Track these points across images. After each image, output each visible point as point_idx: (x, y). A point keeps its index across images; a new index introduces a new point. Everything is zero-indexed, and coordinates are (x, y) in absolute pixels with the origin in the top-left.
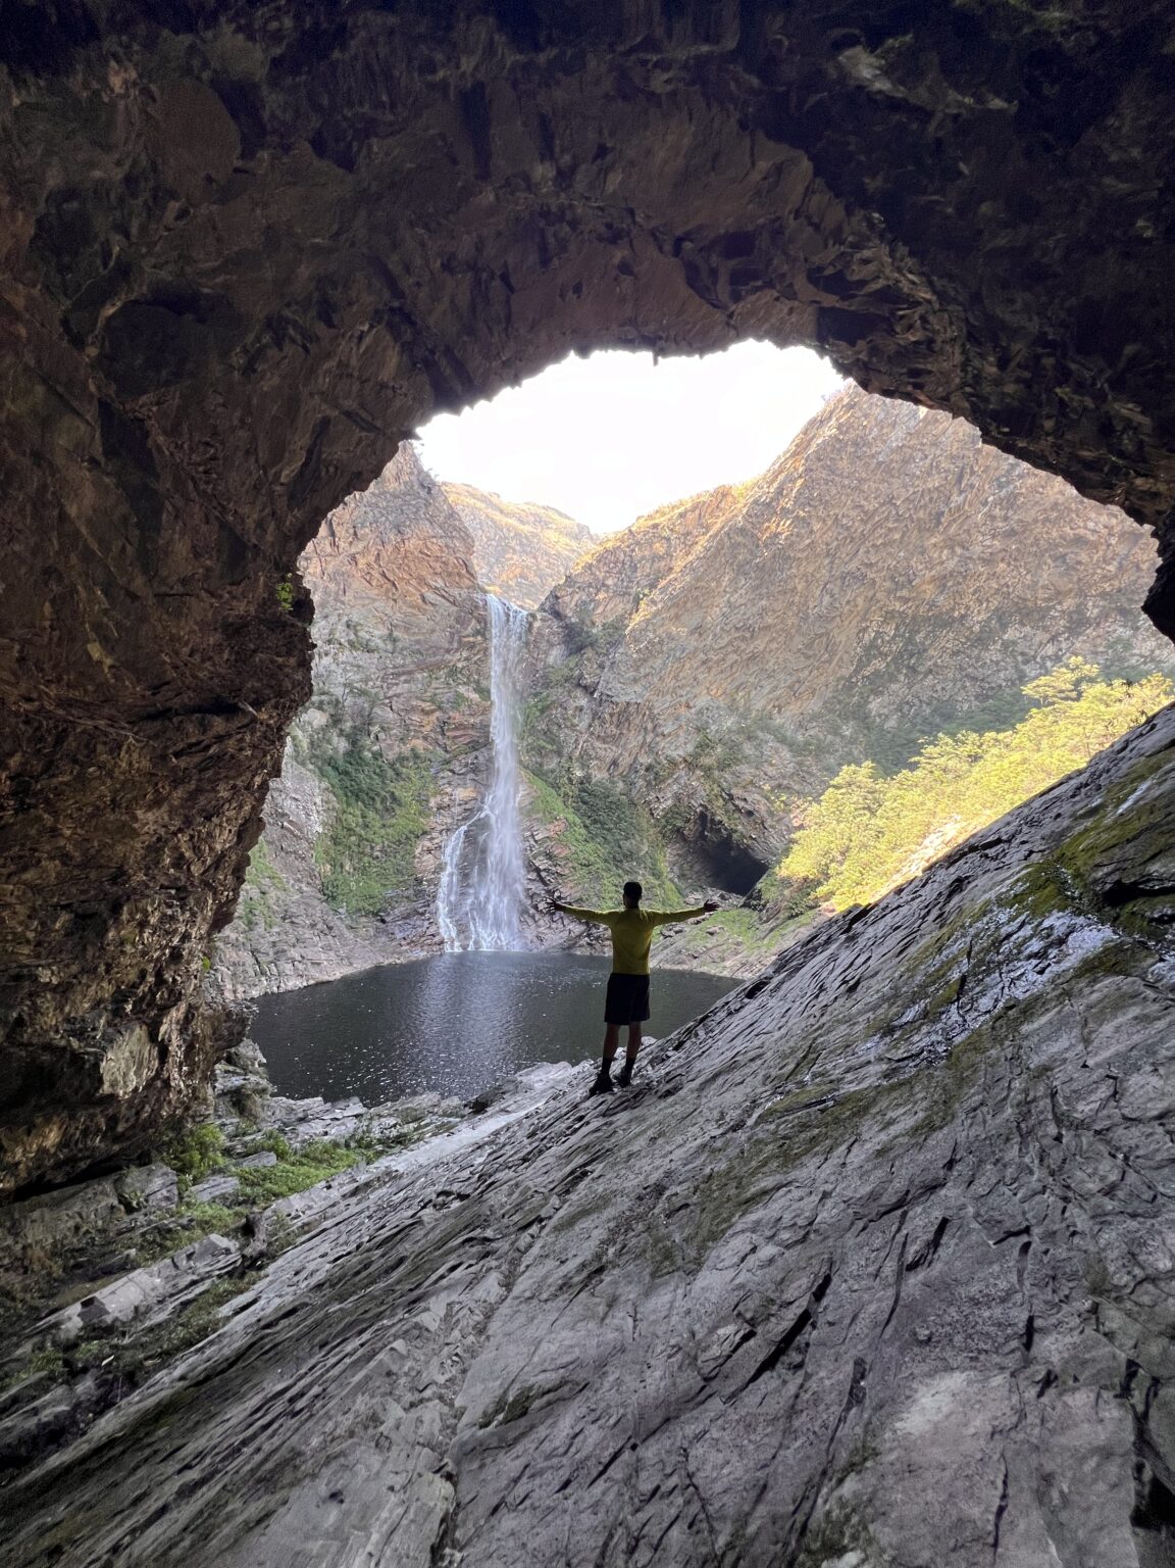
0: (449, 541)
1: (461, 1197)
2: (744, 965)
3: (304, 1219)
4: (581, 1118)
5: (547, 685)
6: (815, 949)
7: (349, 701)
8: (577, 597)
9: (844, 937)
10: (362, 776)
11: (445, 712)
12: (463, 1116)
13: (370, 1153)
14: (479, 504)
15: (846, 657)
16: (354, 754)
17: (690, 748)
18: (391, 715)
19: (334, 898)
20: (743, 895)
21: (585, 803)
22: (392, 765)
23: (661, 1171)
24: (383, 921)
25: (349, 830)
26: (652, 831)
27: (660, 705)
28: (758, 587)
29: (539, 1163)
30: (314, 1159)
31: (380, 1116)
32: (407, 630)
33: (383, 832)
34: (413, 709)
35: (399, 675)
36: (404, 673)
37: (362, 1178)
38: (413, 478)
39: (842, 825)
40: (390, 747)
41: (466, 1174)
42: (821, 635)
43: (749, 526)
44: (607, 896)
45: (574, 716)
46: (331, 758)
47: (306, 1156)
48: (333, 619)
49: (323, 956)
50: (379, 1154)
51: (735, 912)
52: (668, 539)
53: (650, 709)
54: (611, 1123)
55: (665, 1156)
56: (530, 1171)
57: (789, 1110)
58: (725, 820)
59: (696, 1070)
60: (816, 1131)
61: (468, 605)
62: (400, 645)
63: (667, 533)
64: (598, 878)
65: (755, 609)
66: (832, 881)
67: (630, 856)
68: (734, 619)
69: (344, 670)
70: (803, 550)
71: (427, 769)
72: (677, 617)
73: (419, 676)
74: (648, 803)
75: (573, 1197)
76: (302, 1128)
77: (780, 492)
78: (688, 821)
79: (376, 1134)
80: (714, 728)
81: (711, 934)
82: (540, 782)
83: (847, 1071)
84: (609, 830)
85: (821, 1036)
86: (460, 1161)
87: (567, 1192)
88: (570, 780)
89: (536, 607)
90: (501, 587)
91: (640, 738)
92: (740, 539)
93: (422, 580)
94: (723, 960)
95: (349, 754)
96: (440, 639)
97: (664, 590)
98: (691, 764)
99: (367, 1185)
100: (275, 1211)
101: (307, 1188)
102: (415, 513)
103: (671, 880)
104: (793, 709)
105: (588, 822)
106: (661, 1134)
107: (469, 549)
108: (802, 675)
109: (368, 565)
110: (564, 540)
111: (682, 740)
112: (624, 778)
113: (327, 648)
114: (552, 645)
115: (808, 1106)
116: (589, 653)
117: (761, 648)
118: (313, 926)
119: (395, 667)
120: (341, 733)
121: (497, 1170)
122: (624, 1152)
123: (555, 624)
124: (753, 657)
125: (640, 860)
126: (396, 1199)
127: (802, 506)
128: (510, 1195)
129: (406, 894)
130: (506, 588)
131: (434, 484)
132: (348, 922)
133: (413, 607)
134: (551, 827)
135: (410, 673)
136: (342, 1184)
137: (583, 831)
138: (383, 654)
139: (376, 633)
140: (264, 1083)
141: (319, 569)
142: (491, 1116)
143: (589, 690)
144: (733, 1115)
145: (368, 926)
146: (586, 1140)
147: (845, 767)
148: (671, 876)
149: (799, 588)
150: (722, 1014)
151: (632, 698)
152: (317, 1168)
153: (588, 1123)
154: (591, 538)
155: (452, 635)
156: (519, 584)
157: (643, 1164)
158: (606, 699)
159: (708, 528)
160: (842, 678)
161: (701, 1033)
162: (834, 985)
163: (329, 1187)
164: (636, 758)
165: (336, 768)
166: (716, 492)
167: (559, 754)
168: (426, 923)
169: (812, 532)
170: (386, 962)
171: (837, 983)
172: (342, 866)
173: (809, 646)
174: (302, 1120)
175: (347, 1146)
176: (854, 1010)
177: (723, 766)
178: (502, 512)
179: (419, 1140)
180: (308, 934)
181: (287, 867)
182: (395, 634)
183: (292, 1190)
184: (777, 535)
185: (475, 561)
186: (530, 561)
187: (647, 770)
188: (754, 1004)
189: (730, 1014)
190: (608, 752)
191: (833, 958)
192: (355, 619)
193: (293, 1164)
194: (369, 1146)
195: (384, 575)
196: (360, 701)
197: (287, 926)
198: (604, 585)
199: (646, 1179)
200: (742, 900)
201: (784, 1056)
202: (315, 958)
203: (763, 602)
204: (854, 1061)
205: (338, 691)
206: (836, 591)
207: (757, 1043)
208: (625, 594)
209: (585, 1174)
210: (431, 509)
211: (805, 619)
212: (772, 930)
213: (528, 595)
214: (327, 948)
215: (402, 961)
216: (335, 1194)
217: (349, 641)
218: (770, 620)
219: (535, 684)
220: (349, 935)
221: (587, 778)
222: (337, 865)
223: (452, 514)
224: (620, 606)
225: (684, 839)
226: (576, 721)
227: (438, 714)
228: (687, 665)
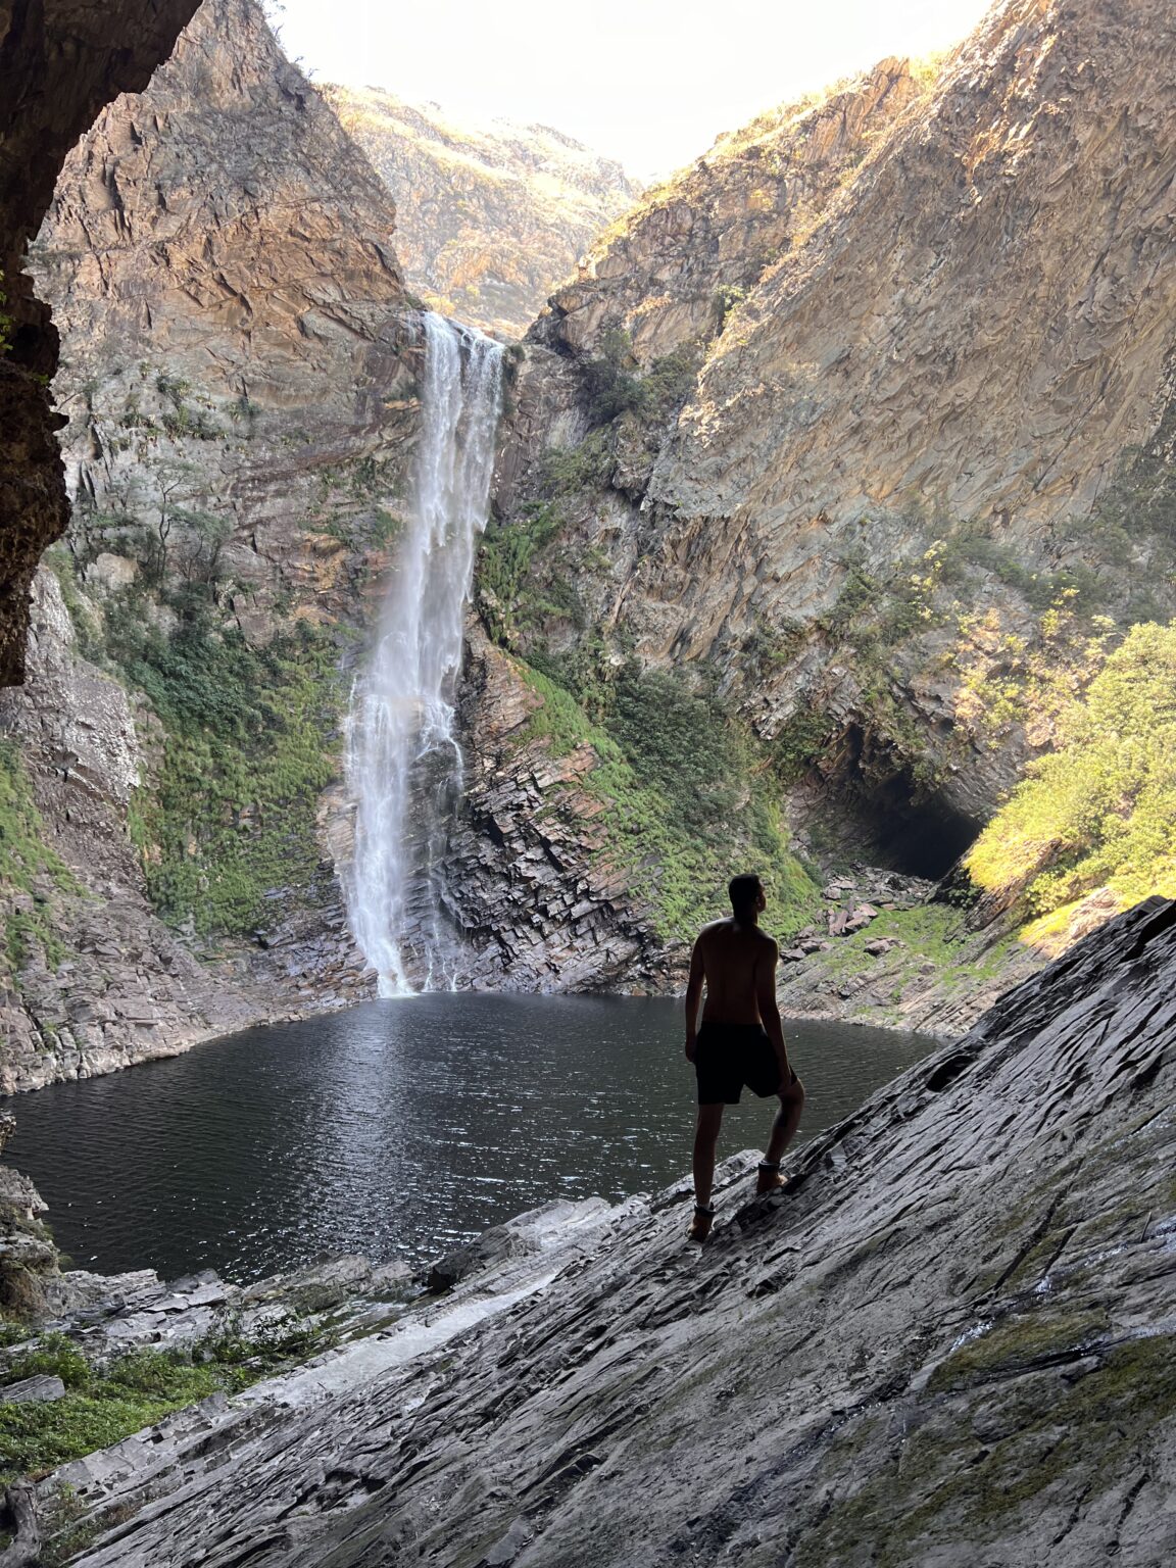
0: (345, 207)
1: (370, 1484)
2: (937, 1009)
3: (111, 1498)
4: (600, 1330)
5: (548, 492)
6: (1069, 990)
7: (173, 536)
8: (600, 309)
9: (1127, 966)
10: (206, 679)
11: (356, 551)
12: (410, 1300)
13: (240, 1371)
14: (401, 128)
15: (1141, 407)
16: (188, 637)
17: (828, 602)
18: (254, 560)
19: (170, 906)
20: (934, 879)
21: (628, 715)
22: (262, 656)
23: (727, 1483)
24: (263, 945)
25: (189, 780)
26: (756, 766)
27: (771, 519)
28: (961, 270)
29: (512, 1425)
30: (138, 1385)
31: (261, 1301)
32: (274, 391)
33: (253, 781)
34: (296, 547)
35: (264, 481)
36: (273, 478)
37: (220, 1420)
38: (268, 79)
39: (1129, 741)
40: (258, 621)
41: (383, 1434)
42: (1091, 364)
43: (944, 142)
44: (675, 886)
45: (603, 549)
46: (148, 646)
47: (120, 1379)
48: (132, 375)
49: (157, 1012)
50: (256, 1373)
51: (918, 912)
52: (780, 180)
53: (749, 529)
54: (655, 1345)
55: (739, 1445)
56: (495, 1441)
57: (999, 1369)
58: (899, 738)
59: (821, 1241)
60: (1055, 1433)
61: (389, 335)
62: (261, 422)
63: (777, 166)
64: (657, 855)
65: (956, 317)
66: (1107, 848)
67: (716, 812)
68: (914, 341)
69: (160, 475)
70: (1056, 187)
71: (330, 662)
72: (800, 340)
73: (303, 482)
74: (749, 712)
75: (557, 1516)
76: (115, 1329)
77: (1008, 65)
78: (826, 742)
79: (249, 1335)
80: (874, 560)
81: (875, 953)
82: (542, 679)
83: (1131, 1280)
84: (676, 765)
85: (1073, 1187)
86: (380, 1401)
87: (549, 1504)
88: (600, 674)
89: (523, 334)
90: (452, 296)
91: (731, 587)
92: (927, 170)
93: (298, 291)
94: (898, 1001)
95: (180, 637)
96: (339, 405)
97: (772, 286)
98: (830, 634)
99: (227, 1435)
100: (59, 1484)
101: (117, 1441)
102: (275, 152)
103: (796, 855)
104: (1035, 515)
105: (635, 752)
106: (740, 1387)
107: (387, 221)
108: (1051, 448)
109: (191, 263)
110: (575, 194)
111: (812, 587)
112: (703, 665)
113: (124, 433)
114: (555, 410)
115: (1041, 1363)
116: (628, 422)
117: (969, 396)
118: (135, 957)
119: (256, 466)
120: (163, 599)
121: (435, 1434)
122: (665, 1420)
123: (560, 366)
124: (952, 416)
125: (736, 820)
126: (266, 1470)
127: (1053, 93)
128: (447, 1496)
129: (303, 895)
130: (462, 297)
131: (309, 88)
132: (199, 949)
133: (281, 345)
134: (566, 762)
135: (286, 476)
136: (181, 1435)
137: (627, 768)
138: (231, 441)
139: (214, 401)
140: (46, 1246)
141: (96, 277)
142: (460, 1301)
143: (630, 497)
144: (885, 1358)
145: (236, 957)
146: (603, 1383)
147: (1136, 628)
148: (796, 846)
149: (1048, 266)
150: (880, 1122)
151: (714, 508)
152: (139, 1403)
153: (611, 1342)
154: (627, 187)
155: (362, 398)
156: (486, 290)
157: (697, 1458)
158: (665, 513)
159: (860, 151)
160: (1133, 448)
161: (839, 1159)
162: (1105, 1068)
163: (158, 1439)
164: (723, 627)
165: (157, 666)
166: (878, 72)
167: (577, 623)
168: (343, 947)
169: (1074, 146)
170: (273, 1019)
171: (1112, 1066)
172: (181, 847)
173: (1066, 386)
174: (116, 1313)
175: (197, 1358)
176: (1146, 1133)
177: (895, 632)
178: (446, 141)
179: (329, 1345)
180: (126, 972)
181: (82, 852)
182: (254, 400)
183: (92, 1444)
184: (1001, 157)
185: (399, 248)
186: (507, 242)
187: (746, 648)
188: (944, 1102)
189: (896, 1121)
190: (667, 616)
191: (1105, 1010)
192: (174, 374)
193: (96, 1396)
194: (237, 1359)
195: (222, 282)
196: (193, 535)
197: (88, 959)
198: (653, 282)
199: (696, 1500)
200: (933, 889)
201: (997, 1229)
202: (143, 1015)
203: (974, 301)
204: (1144, 1259)
205: (152, 518)
206: (1122, 269)
207: (944, 1188)
208: (694, 300)
209: (587, 1465)
210: (305, 142)
211: (1058, 331)
212: (990, 943)
213: (504, 311)
214: (163, 997)
215: (302, 1014)
216: (169, 1451)
217: (166, 419)
218: (986, 337)
219: (526, 488)
220: (202, 972)
221: (631, 669)
222: (172, 846)
223: (349, 151)
224: (686, 324)
225: (821, 778)
226: (606, 559)
227: (342, 555)
228: (822, 438)
